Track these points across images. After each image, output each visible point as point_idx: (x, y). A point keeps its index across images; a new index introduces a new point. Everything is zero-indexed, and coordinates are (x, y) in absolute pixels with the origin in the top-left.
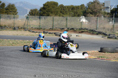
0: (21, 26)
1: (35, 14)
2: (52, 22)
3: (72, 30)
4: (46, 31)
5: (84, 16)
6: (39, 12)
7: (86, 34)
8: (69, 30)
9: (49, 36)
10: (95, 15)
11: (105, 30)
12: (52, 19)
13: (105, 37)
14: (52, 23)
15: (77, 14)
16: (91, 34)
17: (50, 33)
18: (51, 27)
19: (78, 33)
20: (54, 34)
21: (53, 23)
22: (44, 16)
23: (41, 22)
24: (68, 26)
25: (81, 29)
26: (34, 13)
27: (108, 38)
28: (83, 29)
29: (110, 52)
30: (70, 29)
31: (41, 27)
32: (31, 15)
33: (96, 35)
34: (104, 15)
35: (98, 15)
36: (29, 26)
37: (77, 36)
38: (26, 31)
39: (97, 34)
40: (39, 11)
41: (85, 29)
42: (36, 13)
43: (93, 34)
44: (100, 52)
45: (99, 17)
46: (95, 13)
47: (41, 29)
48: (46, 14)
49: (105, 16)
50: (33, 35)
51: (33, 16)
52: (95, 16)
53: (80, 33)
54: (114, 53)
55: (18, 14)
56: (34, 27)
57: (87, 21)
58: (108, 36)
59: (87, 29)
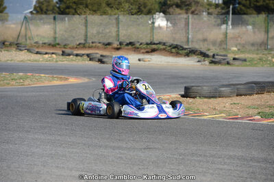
0: (11, 40)
1: (47, 10)
2: (84, 28)
3: (130, 47)
4: (68, 51)
5: (161, 14)
6: (58, 5)
7: (162, 55)
8: (122, 46)
9: (74, 63)
10: (187, 10)
11: (208, 44)
12: (84, 21)
13: (204, 60)
14: (83, 32)
15: (145, 7)
16: (173, 56)
17: (77, 55)
18: (83, 41)
19: (143, 53)
20: (85, 57)
21: (86, 32)
22: (68, 14)
23: (58, 30)
24: (122, 39)
25: (152, 43)
26: (44, 9)
27: (212, 62)
28: (154, 44)
29: (206, 97)
30: (125, 44)
31: (57, 42)
32: (38, 12)
33: (185, 56)
34: (208, 9)
35: (193, 9)
36: (30, 39)
37: (139, 60)
38: (20, 50)
39: (187, 55)
40: (57, 3)
41: (160, 43)
42: (51, 8)
43: (178, 54)
44: (183, 96)
45: (197, 14)
46: (188, 5)
47: (58, 46)
48: (74, 11)
49: (210, 11)
50: (36, 61)
51: (44, 16)
52: (187, 13)
53: (147, 52)
54: (215, 99)
55: (6, 11)
56: (41, 42)
57: (169, 24)
58: (211, 59)
59: (164, 44)
